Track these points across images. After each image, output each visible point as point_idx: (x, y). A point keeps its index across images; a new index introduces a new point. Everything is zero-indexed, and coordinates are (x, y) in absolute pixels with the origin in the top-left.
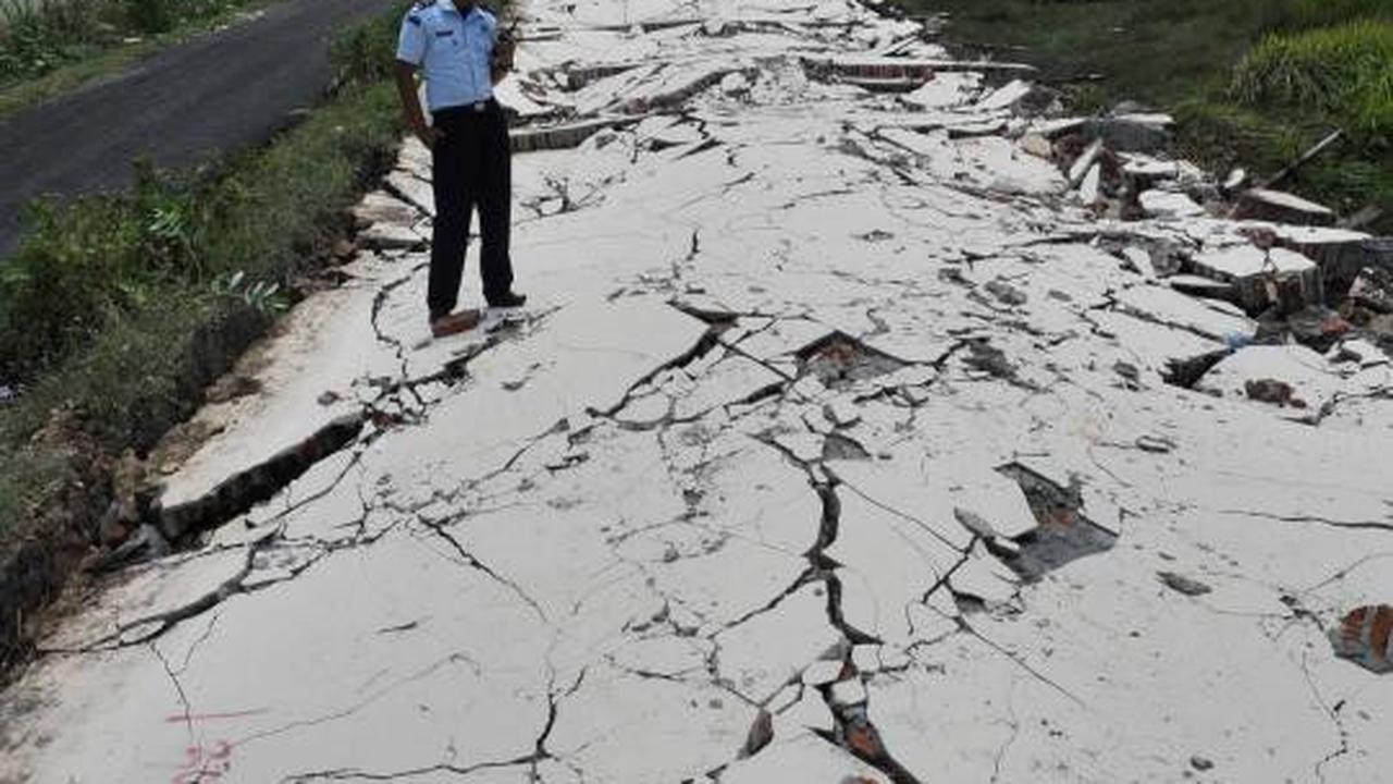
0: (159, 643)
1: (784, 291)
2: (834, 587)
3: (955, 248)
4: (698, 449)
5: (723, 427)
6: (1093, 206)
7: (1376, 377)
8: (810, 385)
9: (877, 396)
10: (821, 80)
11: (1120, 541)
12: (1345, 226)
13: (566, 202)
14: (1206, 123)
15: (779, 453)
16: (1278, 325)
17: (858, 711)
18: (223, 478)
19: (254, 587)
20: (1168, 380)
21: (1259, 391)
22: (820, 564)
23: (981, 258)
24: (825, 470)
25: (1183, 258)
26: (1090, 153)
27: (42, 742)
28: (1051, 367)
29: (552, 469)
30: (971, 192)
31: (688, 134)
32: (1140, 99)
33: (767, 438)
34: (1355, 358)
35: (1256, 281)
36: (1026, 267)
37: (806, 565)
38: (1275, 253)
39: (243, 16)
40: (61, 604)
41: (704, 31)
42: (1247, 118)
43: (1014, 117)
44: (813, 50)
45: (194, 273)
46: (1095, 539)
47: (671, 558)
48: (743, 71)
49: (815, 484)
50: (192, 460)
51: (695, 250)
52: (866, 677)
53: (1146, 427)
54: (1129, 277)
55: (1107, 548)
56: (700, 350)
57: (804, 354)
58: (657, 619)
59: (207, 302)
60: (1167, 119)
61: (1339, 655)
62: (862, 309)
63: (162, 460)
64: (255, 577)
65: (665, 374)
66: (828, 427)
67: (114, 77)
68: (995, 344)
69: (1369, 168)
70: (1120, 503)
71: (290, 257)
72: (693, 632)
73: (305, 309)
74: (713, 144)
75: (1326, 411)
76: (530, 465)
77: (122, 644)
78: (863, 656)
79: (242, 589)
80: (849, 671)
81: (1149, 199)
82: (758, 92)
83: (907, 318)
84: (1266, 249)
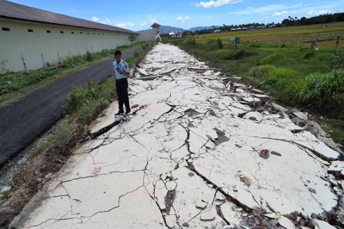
0: (90, 153)
1: (183, 102)
2: (189, 146)
3: (209, 96)
4: (169, 126)
5: (174, 122)
6: (229, 90)
7: (268, 117)
8: (186, 116)
9: (196, 118)
10: (190, 71)
11: (230, 140)
12: (266, 95)
13: (152, 88)
14: (246, 78)
15: (181, 126)
16: (255, 109)
17: (191, 163)
18: (100, 129)
19: (105, 145)
20: (238, 116)
21: (252, 118)
22: (187, 142)
23: (212, 98)
24: (188, 129)
25: (242, 99)
26: (229, 83)
27: (73, 167)
28: (221, 114)
29: (148, 128)
30: (212, 88)
31: (170, 78)
32: (237, 75)
33: (180, 124)
34: (265, 114)
35: (252, 102)
36: (218, 99)
37: (185, 142)
38: (255, 98)
39: (104, 59)
40: (76, 147)
41: (173, 63)
42: (252, 78)
43: (218, 77)
44: (189, 66)
45: (96, 98)
46: (227, 139)
47: (165, 141)
48: (179, 69)
49: (186, 131)
50: (96, 126)
51: (170, 96)
52: (193, 159)
53: (234, 123)
54: (234, 101)
55: (228, 141)
56: (170, 111)
57: (186, 112)
58: (163, 150)
59: (98, 102)
60: (240, 78)
61: (260, 156)
62: (194, 105)
63: (91, 126)
64: (105, 143)
65: (165, 114)
66: (189, 122)
67: (85, 68)
68: (214, 111)
69: (269, 86)
70: (230, 134)
71: (110, 96)
72: (168, 152)
73: (112, 103)
74: (173, 80)
75: (260, 121)
76: (145, 127)
77: (85, 153)
78: (192, 156)
79: (103, 145)
80: (190, 158)
81: (237, 90)
82: (181, 72)
83: (201, 107)
84: (253, 97)
